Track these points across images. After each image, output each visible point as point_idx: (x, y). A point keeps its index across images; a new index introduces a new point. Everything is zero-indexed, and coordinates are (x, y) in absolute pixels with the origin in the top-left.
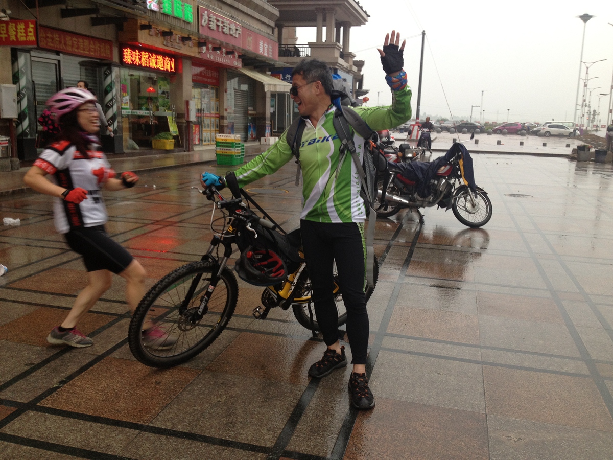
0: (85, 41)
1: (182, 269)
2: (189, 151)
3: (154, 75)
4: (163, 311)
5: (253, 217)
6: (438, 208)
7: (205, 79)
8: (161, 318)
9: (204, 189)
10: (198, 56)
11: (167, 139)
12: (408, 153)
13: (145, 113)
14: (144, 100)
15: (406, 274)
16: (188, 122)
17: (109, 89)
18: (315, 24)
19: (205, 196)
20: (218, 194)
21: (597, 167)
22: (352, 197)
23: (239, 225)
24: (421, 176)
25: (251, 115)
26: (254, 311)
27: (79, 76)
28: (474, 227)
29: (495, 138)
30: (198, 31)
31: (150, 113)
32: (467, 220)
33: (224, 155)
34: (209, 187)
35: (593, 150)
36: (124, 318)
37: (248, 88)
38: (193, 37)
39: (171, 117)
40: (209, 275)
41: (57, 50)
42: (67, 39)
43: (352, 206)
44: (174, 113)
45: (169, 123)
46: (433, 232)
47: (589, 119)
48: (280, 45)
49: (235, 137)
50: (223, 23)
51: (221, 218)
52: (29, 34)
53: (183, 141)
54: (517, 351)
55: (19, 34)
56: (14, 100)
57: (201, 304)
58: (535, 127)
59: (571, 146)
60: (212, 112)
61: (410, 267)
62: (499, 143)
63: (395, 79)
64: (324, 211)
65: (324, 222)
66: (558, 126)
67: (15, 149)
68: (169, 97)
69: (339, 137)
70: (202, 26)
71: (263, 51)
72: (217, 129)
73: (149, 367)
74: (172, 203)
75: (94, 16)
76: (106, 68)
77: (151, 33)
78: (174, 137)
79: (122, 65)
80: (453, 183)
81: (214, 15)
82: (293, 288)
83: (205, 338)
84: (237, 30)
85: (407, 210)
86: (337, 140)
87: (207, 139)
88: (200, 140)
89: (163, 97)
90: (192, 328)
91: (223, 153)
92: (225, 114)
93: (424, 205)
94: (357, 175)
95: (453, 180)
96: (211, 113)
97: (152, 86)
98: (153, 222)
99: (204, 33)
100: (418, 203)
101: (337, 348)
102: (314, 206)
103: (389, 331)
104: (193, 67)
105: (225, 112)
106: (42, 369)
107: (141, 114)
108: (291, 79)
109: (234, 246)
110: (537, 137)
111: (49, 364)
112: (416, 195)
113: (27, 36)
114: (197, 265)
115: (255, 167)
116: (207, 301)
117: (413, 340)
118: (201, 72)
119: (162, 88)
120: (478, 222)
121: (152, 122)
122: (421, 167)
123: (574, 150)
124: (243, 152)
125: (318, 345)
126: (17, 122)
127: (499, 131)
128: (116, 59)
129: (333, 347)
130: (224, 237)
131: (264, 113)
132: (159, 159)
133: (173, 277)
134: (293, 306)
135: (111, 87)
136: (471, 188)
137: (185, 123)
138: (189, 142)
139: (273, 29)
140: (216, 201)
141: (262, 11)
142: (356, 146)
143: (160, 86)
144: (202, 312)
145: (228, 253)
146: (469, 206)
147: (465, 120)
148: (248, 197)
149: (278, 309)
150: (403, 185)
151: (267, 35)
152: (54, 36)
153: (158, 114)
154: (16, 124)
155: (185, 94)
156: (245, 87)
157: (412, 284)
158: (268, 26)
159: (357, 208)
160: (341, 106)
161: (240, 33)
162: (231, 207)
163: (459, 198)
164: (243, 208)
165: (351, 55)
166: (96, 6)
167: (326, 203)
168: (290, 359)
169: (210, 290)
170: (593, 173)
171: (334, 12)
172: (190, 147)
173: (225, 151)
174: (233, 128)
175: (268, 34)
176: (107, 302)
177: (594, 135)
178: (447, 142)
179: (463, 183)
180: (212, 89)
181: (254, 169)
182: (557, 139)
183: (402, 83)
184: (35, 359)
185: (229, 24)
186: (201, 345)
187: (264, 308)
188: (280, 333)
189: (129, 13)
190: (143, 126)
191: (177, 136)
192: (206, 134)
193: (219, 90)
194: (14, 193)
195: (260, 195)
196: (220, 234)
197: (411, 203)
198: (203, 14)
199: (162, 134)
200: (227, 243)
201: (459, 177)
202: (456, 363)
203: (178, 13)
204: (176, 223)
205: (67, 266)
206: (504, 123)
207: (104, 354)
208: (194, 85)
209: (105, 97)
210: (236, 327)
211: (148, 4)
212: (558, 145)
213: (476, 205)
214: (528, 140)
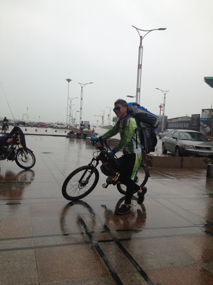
6: (8, 160)
21: (78, 140)
28: (27, 169)
29: (34, 128)
32: (23, 165)
46: (6, 174)
54: (53, 236)
58: (51, 124)
59: (66, 132)
62: (36, 130)
66: (61, 124)
80: (15, 147)
95: (15, 146)
110: (53, 128)
120: (29, 166)
123: (68, 134)
127: (36, 126)
130: (97, 158)
136: (25, 149)
146: (24, 158)
147: (20, 121)
163: (19, 154)
170: (76, 143)
179: (20, 147)
182: (61, 130)
201: (18, 144)
212: (62, 132)
213: (27, 158)
214: (49, 129)
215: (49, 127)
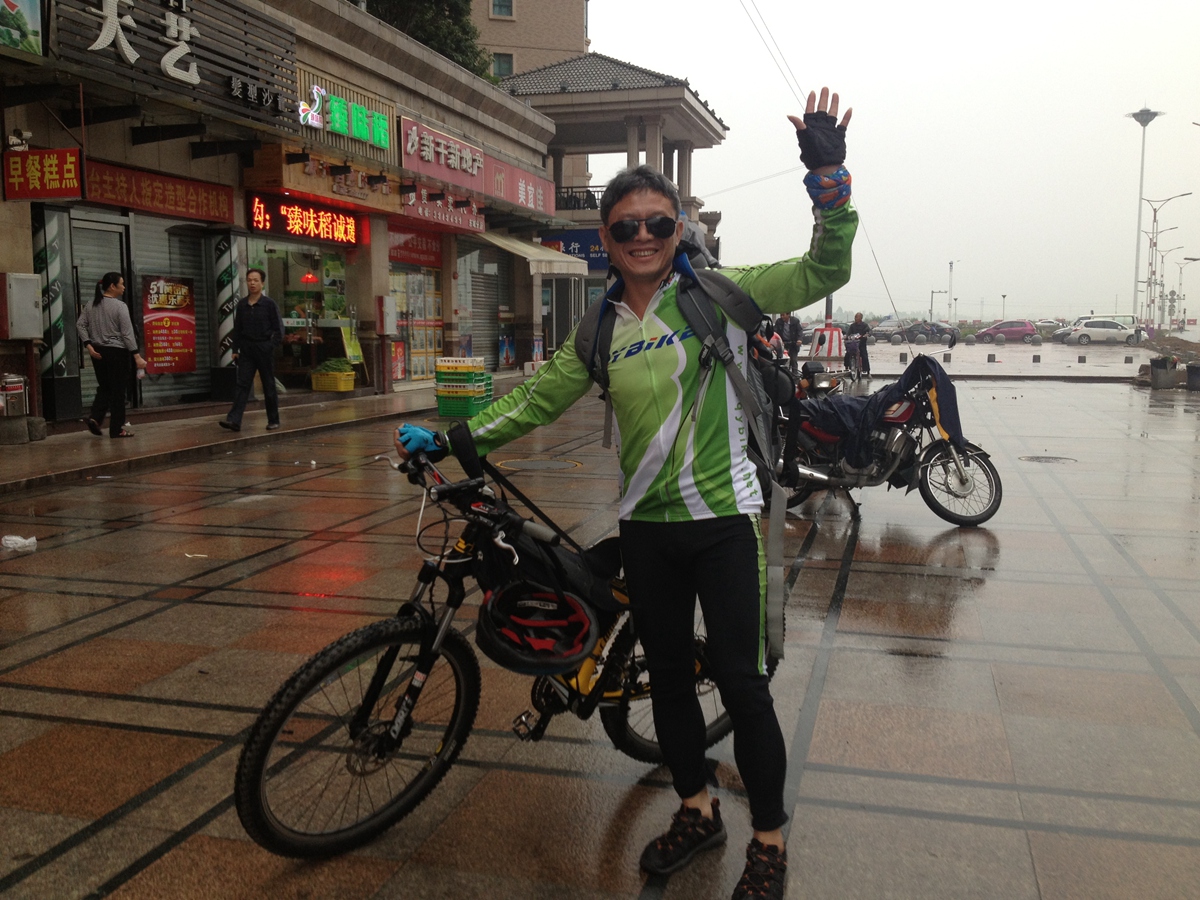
0: (179, 187)
1: (354, 638)
2: (383, 393)
3: (315, 251)
4: (318, 727)
5: (508, 517)
6: (889, 487)
7: (414, 255)
8: (314, 744)
9: (402, 461)
10: (400, 211)
11: (340, 370)
12: (821, 381)
13: (298, 323)
14: (296, 298)
15: (838, 628)
16: (383, 337)
17: (225, 278)
18: (623, 147)
19: (405, 475)
20: (433, 471)
21: (1195, 398)
22: (735, 460)
23: (478, 535)
24: (850, 424)
25: (505, 320)
26: (515, 722)
27: (167, 256)
28: (968, 525)
29: (982, 350)
30: (400, 164)
31: (308, 322)
32: (952, 510)
33: (453, 398)
34: (412, 456)
35: (1182, 366)
36: (235, 744)
37: (499, 270)
38: (389, 177)
39: (348, 329)
40: (415, 649)
41: (123, 205)
42: (143, 185)
43: (734, 480)
44: (354, 321)
45: (345, 341)
46: (882, 539)
47: (1161, 309)
48: (558, 188)
49: (472, 362)
50: (447, 147)
51: (440, 522)
52: (67, 176)
53: (373, 374)
54: (1098, 796)
55: (48, 176)
56: (36, 305)
57: (396, 714)
58: (1058, 327)
59: (1134, 360)
60: (429, 317)
61: (844, 613)
62: (991, 358)
63: (826, 179)
64: (675, 497)
65: (677, 520)
66: (1104, 325)
67: (38, 398)
68: (345, 292)
69: (694, 334)
70: (407, 154)
71: (527, 200)
72: (438, 349)
73: (284, 858)
74: (346, 495)
75: (196, 139)
76: (220, 238)
77: (307, 170)
78: (355, 367)
79: (252, 232)
80: (917, 437)
81: (431, 133)
82: (600, 668)
83: (409, 788)
84: (474, 160)
85: (824, 494)
86: (692, 340)
87: (419, 369)
88: (407, 372)
89: (334, 291)
90: (379, 769)
91: (451, 394)
92: (455, 319)
93: (861, 482)
94: (738, 411)
95: (918, 431)
96: (425, 320)
97: (311, 270)
98: (306, 534)
99: (411, 166)
100: (847, 479)
101: (703, 804)
102: (649, 489)
103: (813, 758)
104: (392, 233)
105: (454, 316)
106: (48, 867)
107: (289, 325)
108: (581, 251)
109: (469, 582)
110: (1065, 346)
111: (65, 855)
112: (843, 463)
113: (62, 179)
114: (387, 628)
115: (511, 410)
116: (411, 708)
117: (867, 779)
118: (406, 243)
119: (331, 273)
120: (973, 514)
121: (312, 339)
122: (850, 407)
123: (1143, 368)
124: (490, 390)
125: (657, 795)
126: (43, 345)
127: (988, 338)
128: (239, 220)
129: (694, 802)
130: (447, 564)
131: (530, 316)
132: (325, 410)
133: (333, 657)
134: (602, 711)
135: (229, 273)
136: (956, 446)
137: (376, 339)
138: (384, 374)
139: (544, 158)
140: (428, 486)
141: (523, 124)
142: (734, 347)
143: (327, 270)
144: (400, 733)
145: (456, 599)
146: (953, 482)
147: (920, 320)
148: (499, 477)
149: (569, 717)
150: (815, 444)
151: (532, 169)
152: (117, 180)
153: (323, 323)
154: (40, 350)
155: (375, 284)
156: (491, 269)
157: (852, 650)
158: (535, 151)
159: (744, 483)
160: (693, 270)
161: (482, 166)
162: (459, 497)
163: (932, 466)
164: (487, 500)
165: (695, 203)
166: (200, 119)
167: (676, 480)
168: (597, 830)
169: (416, 683)
170: (1186, 411)
171: (660, 124)
172: (386, 383)
173: (455, 389)
174: (470, 348)
175: (535, 167)
176: (203, 710)
177: (1177, 339)
178: (888, 361)
179: (938, 436)
180: (429, 273)
181: (509, 415)
182: (1104, 349)
183: (840, 192)
184: (36, 844)
185: (460, 151)
186: (401, 803)
187: (536, 714)
188: (573, 769)
189: (264, 132)
190: (295, 348)
191: (361, 365)
192: (418, 360)
193: (441, 275)
194: (30, 485)
195: (525, 473)
196: (437, 558)
197: (833, 478)
198: (409, 132)
199: (332, 362)
200: (454, 576)
201: (929, 424)
202: (968, 829)
203: (360, 131)
204: (353, 534)
205: (123, 633)
206: (996, 322)
207: (188, 827)
208: (393, 267)
209: (218, 294)
210: (478, 759)
211: (302, 115)
212: (1109, 360)
213: (967, 480)
214: (1047, 350)
215: (1047, 340)
